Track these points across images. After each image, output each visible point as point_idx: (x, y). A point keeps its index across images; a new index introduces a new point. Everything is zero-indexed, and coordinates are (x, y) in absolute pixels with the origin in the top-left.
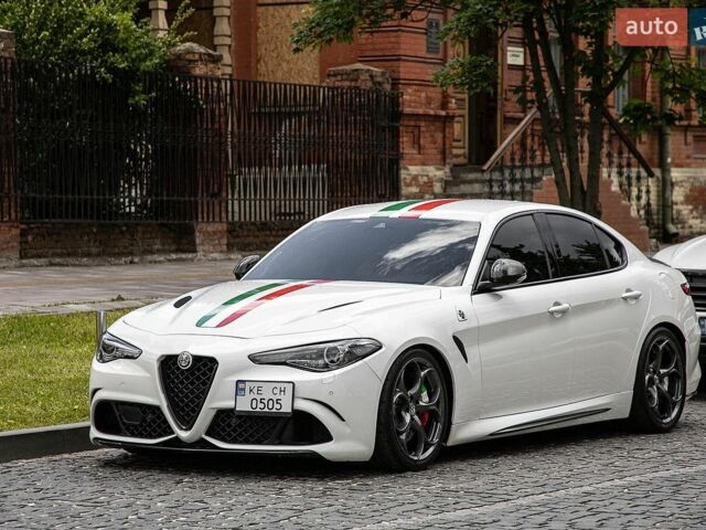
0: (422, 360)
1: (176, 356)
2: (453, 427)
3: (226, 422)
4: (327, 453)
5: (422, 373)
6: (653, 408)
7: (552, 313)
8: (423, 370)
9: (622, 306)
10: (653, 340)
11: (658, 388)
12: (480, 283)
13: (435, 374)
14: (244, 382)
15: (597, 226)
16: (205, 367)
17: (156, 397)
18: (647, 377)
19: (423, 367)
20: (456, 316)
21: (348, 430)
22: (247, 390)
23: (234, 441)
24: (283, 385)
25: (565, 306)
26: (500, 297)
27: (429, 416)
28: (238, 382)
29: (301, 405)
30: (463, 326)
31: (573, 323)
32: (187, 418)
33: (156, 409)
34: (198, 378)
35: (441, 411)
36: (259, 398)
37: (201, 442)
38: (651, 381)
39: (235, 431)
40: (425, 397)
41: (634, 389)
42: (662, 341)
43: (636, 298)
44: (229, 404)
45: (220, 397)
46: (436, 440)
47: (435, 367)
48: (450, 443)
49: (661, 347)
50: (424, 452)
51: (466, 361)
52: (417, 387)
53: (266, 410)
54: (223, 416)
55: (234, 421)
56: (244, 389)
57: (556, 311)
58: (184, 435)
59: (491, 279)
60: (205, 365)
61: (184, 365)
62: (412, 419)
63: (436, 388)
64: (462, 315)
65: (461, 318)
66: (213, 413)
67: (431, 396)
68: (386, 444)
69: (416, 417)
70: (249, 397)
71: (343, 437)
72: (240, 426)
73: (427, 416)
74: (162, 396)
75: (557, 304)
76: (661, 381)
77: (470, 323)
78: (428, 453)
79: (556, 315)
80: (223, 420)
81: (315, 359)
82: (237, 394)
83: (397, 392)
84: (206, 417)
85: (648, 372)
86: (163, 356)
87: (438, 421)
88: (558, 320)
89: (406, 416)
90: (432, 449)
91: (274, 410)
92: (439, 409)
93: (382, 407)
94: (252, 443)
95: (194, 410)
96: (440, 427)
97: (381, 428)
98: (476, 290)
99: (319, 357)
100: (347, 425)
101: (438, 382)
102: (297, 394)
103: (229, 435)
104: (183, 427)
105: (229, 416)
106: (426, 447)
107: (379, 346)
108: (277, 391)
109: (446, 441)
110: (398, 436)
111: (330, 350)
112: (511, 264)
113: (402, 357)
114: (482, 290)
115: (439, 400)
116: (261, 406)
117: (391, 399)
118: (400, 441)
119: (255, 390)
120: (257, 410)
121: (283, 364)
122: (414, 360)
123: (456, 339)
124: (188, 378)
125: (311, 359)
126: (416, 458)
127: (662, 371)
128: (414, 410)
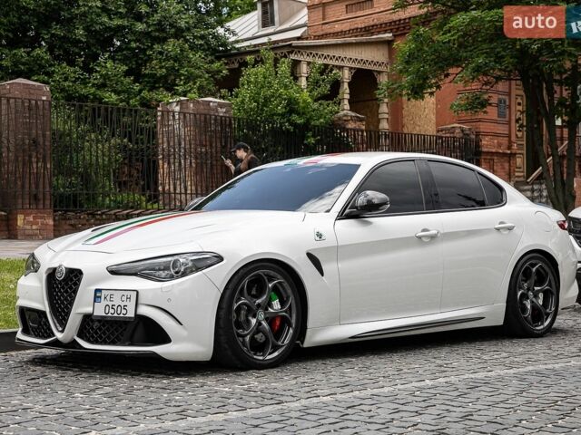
0: (272, 273)
1: (55, 269)
2: (308, 332)
4: (166, 354)
5: (270, 285)
6: (526, 318)
7: (420, 238)
8: (270, 281)
9: (496, 235)
10: (526, 262)
11: (532, 302)
12: (347, 211)
13: (286, 284)
14: (100, 290)
15: (479, 173)
16: (74, 276)
17: (42, 304)
18: (519, 294)
19: (271, 279)
20: (313, 236)
21: (185, 333)
22: (103, 297)
23: (96, 342)
24: (129, 293)
25: (433, 232)
26: (370, 223)
27: (278, 324)
28: (97, 291)
29: (144, 311)
30: (321, 244)
31: (442, 248)
32: (62, 320)
33: (44, 313)
34: (71, 288)
35: (293, 321)
36: (110, 304)
37: (74, 344)
38: (525, 296)
39: (96, 333)
40: (276, 305)
41: (507, 302)
42: (533, 265)
43: (510, 229)
44: (89, 310)
45: (83, 305)
46: (286, 342)
47: (285, 278)
48: (307, 344)
49: (534, 270)
50: (270, 353)
51: (322, 275)
52: (265, 297)
53: (115, 315)
54: (87, 318)
55: (96, 325)
56: (100, 297)
57: (424, 236)
58: (59, 336)
59: (356, 208)
60: (76, 276)
61: (60, 276)
62: (259, 323)
63: (288, 298)
64: (320, 235)
65: (318, 238)
66: (80, 317)
67: (282, 303)
68: (226, 346)
69: (264, 323)
70: (104, 303)
71: (182, 340)
72: (100, 329)
74: (47, 303)
75: (424, 230)
76: (536, 296)
77: (329, 241)
78: (276, 354)
79: (424, 239)
80: (89, 325)
81: (164, 270)
82: (95, 301)
83: (239, 299)
84: (74, 321)
85: (520, 288)
86: (49, 269)
87: (290, 325)
88: (426, 243)
89: (254, 321)
90: (280, 351)
91: (122, 315)
92: (291, 316)
93: (222, 313)
94: (109, 344)
95: (68, 314)
96: (291, 331)
97: (221, 332)
98: (343, 216)
99: (166, 268)
100: (185, 328)
101: (289, 291)
102: (140, 301)
103: (93, 337)
104: (60, 329)
105: (92, 321)
106: (275, 348)
107: (220, 259)
108: (124, 298)
109: (303, 343)
110: (241, 339)
111: (175, 262)
112: (376, 196)
113: (246, 269)
114: (349, 217)
115: (290, 307)
116: (112, 311)
117: (230, 305)
118: (244, 343)
119: (108, 298)
120: (109, 315)
121: (135, 274)
122: (260, 272)
123: (310, 256)
124: (63, 288)
125: (160, 270)
126: (261, 358)
127: (536, 288)
128: (261, 316)
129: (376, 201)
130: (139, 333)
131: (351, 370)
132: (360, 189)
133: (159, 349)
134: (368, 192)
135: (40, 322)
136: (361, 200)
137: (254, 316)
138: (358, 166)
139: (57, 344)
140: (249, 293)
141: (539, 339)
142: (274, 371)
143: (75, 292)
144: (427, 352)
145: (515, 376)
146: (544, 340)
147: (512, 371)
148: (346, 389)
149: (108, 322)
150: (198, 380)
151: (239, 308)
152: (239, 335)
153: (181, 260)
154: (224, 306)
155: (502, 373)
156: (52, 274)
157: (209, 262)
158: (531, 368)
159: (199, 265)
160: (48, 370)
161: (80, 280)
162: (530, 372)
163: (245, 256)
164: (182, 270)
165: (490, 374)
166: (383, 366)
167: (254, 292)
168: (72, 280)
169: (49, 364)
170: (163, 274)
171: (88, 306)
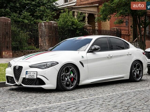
0: (71, 67)
1: (15, 66)
2: (80, 81)
3: (25, 81)
4: (44, 87)
5: (70, 70)
6: (135, 77)
7: (108, 57)
8: (70, 69)
9: (127, 56)
11: (136, 73)
12: (90, 51)
14: (27, 72)
16: (21, 68)
17: (12, 75)
19: (71, 68)
20: (81, 57)
22: (28, 73)
23: (26, 85)
24: (35, 72)
25: (111, 56)
26: (95, 54)
27: (73, 80)
29: (38, 77)
30: (83, 59)
31: (114, 60)
32: (18, 79)
33: (13, 77)
34: (20, 71)
35: (76, 79)
36: (30, 75)
37: (21, 85)
38: (134, 72)
40: (72, 75)
41: (130, 73)
42: (136, 64)
43: (131, 54)
44: (24, 76)
45: (23, 75)
46: (75, 84)
47: (74, 67)
48: (80, 85)
49: (137, 65)
50: (71, 87)
51: (84, 67)
52: (69, 73)
53: (31, 78)
54: (24, 79)
55: (26, 80)
56: (27, 73)
57: (109, 57)
58: (17, 83)
59: (92, 50)
61: (17, 68)
62: (68, 79)
63: (75, 73)
64: (83, 57)
65: (82, 58)
66: (22, 79)
67: (74, 74)
68: (59, 85)
69: (69, 79)
70: (28, 75)
71: (48, 84)
72: (27, 81)
73: (72, 79)
74: (13, 75)
75: (109, 55)
76: (137, 71)
77: (85, 58)
78: (72, 87)
79: (109, 58)
80: (24, 80)
81: (43, 66)
82: (26, 74)
83: (63, 73)
84: (21, 79)
85: (133, 70)
86: (14, 66)
87: (76, 80)
88: (110, 59)
89: (66, 79)
90: (73, 86)
91: (33, 78)
92: (76, 77)
93: (58, 77)
94: (30, 85)
95: (19, 78)
96: (76, 81)
97: (58, 82)
98: (88, 52)
99: (44, 66)
100: (49, 81)
101: (75, 71)
102: (38, 74)
103: (26, 83)
104: (17, 81)
105: (25, 79)
106: (72, 86)
107: (58, 63)
108: (34, 73)
109: (79, 84)
110: (63, 83)
111: (46, 64)
112: (97, 47)
113: (64, 66)
114: (90, 52)
115: (76, 75)
116: (30, 77)
117: (61, 75)
118: (64, 84)
119: (29, 73)
120: (30, 78)
121: (36, 67)
122: (68, 66)
123: (80, 62)
124: (18, 71)
125: (42, 66)
126: (68, 88)
127: (137, 70)
128: (68, 77)
129: (97, 48)
130: (38, 82)
131: (91, 91)
132: (93, 45)
133: (43, 86)
134: (95, 46)
135: (12, 80)
136: (93, 48)
137: (67, 78)
138: (92, 39)
139: (16, 85)
140: (65, 72)
141: (138, 82)
142: (72, 91)
143: (21, 72)
144: (110, 86)
145: (133, 92)
146: (139, 82)
147: (132, 91)
148: (91, 96)
149: (29, 79)
150: (53, 94)
151: (63, 76)
152: (63, 82)
153: (48, 64)
154: (59, 75)
155: (129, 91)
156: (15, 68)
157: (55, 64)
158: (136, 90)
159: (52, 65)
160: (14, 92)
161: (22, 69)
162: (136, 91)
163: (64, 62)
164: (48, 66)
165: (126, 91)
166: (99, 90)
167: (66, 72)
168: (20, 69)
169: (14, 90)
170: (43, 67)
171: (24, 75)
